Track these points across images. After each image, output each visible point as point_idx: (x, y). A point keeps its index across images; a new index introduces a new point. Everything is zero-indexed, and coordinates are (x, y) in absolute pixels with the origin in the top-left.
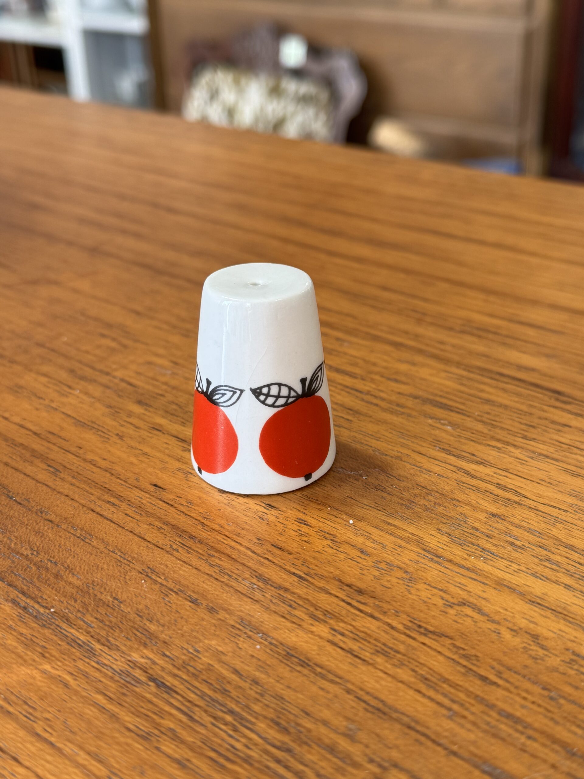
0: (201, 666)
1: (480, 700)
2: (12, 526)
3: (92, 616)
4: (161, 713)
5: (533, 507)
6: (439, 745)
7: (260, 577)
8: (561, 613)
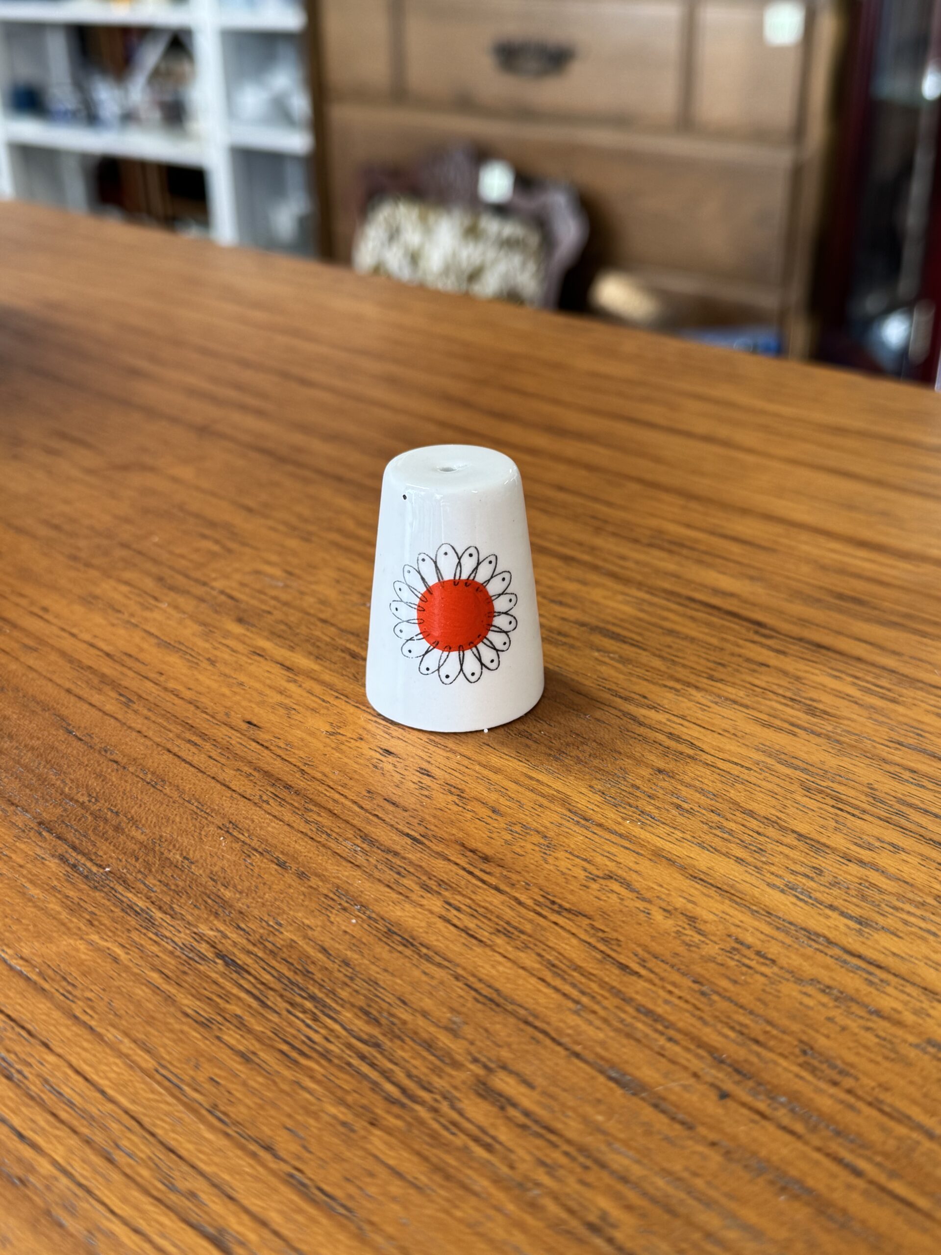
0: (282, 942)
1: (616, 993)
2: (69, 767)
3: (155, 877)
4: (227, 997)
5: (710, 763)
6: (559, 1044)
7: (365, 837)
8: (727, 892)
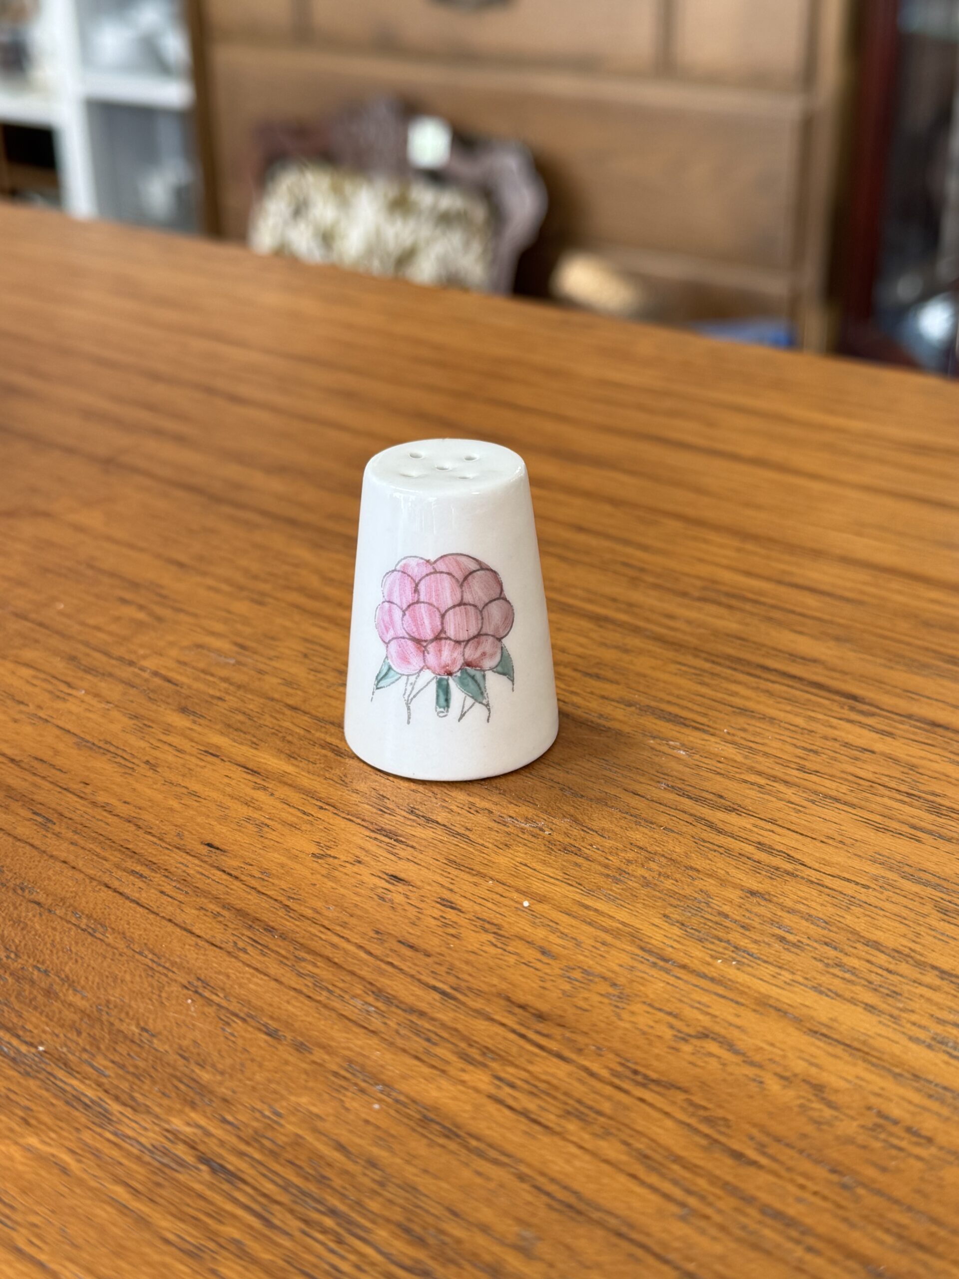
0: (284, 1138)
1: (733, 1190)
3: (106, 1057)
4: (219, 1215)
5: (815, 881)
7: (379, 993)
8: (859, 1050)
